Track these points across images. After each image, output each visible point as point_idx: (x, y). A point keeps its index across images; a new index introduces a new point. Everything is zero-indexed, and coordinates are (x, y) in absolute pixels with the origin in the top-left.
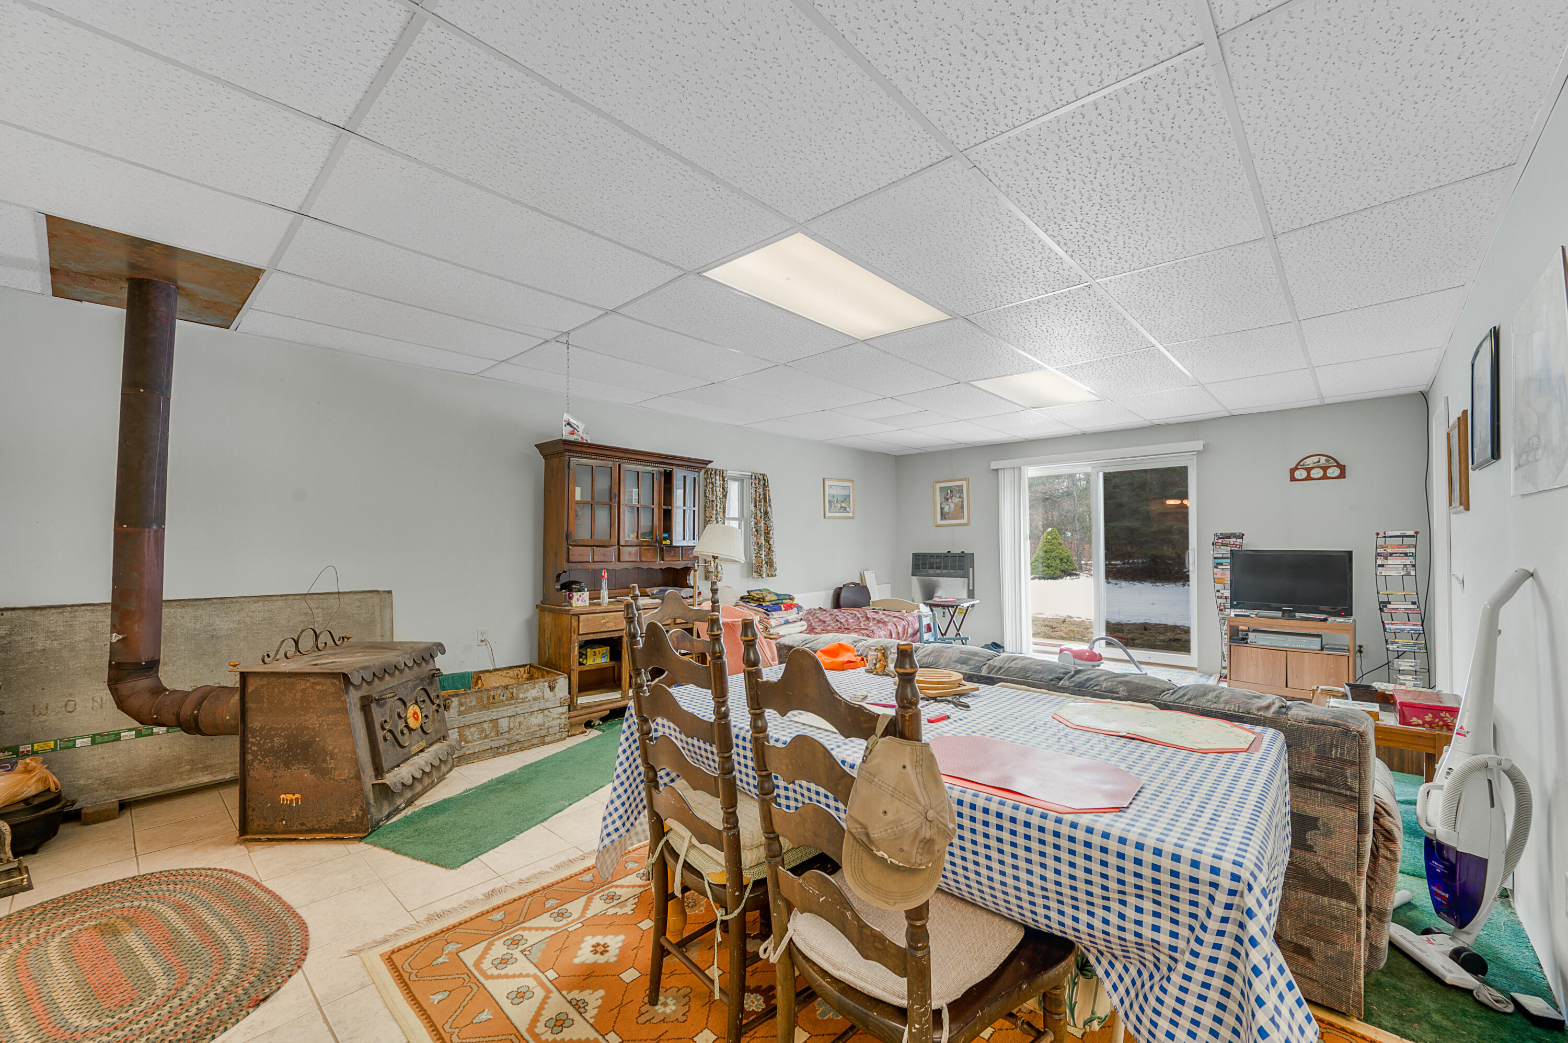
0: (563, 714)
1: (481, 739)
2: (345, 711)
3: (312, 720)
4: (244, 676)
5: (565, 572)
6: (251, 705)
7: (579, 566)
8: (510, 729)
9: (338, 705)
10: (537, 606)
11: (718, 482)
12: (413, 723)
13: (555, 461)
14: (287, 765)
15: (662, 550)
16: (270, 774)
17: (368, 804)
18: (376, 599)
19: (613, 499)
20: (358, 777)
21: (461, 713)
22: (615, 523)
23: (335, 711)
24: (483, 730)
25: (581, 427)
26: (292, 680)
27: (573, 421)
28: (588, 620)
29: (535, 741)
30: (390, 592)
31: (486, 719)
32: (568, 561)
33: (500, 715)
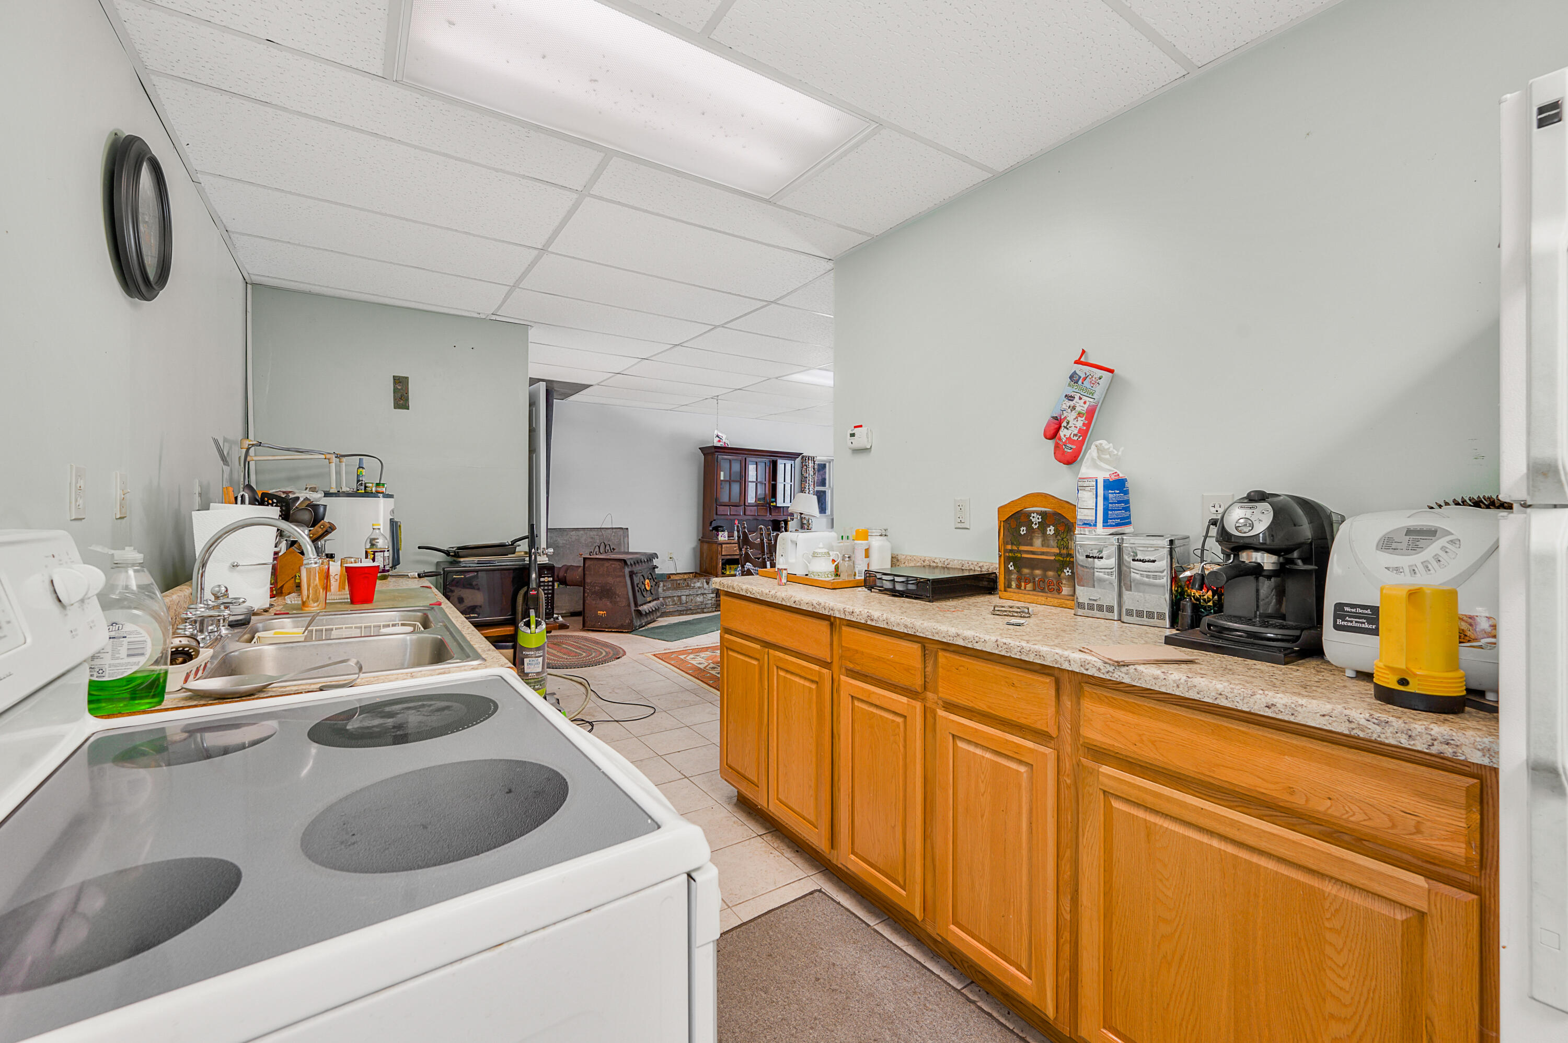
0: (713, 598)
1: (673, 605)
2: (624, 577)
3: (610, 580)
4: (585, 559)
5: (715, 520)
6: (587, 572)
7: (723, 517)
8: (687, 602)
9: (621, 574)
10: (699, 540)
11: (810, 465)
12: (648, 588)
13: (710, 457)
14: (601, 599)
15: (770, 508)
16: (594, 602)
17: (632, 617)
18: (621, 532)
19: (742, 478)
20: (629, 605)
21: (664, 590)
22: (744, 492)
23: (620, 576)
24: (674, 601)
25: (724, 437)
26: (603, 562)
27: (719, 434)
28: (727, 547)
29: (699, 611)
30: (627, 529)
31: (675, 595)
32: (717, 514)
33: (682, 594)
